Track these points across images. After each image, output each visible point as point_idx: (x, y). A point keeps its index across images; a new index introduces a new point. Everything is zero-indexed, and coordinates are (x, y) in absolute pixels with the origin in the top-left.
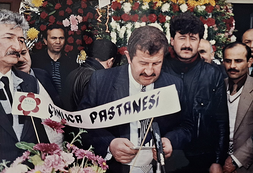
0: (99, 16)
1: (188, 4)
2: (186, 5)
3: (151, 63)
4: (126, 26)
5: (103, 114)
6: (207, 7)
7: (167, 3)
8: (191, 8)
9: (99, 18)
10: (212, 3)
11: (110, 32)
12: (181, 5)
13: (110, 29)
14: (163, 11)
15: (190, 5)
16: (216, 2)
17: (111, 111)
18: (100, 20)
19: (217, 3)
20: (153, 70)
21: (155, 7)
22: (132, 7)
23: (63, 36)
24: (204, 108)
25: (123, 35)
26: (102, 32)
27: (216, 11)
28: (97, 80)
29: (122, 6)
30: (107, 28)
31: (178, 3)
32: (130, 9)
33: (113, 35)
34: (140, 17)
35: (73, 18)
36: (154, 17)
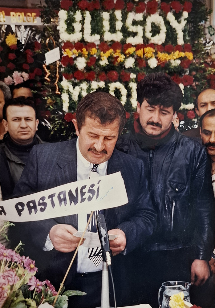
0: (46, 73)
1: (159, 58)
2: (156, 60)
3: (102, 136)
4: (81, 87)
5: (31, 205)
6: (182, 61)
7: (131, 58)
8: (162, 63)
9: (47, 76)
10: (189, 57)
11: (61, 94)
12: (149, 59)
13: (61, 90)
14: (127, 67)
15: (160, 59)
16: (193, 55)
17: (41, 201)
18: (48, 79)
19: (195, 56)
20: (104, 146)
21: (116, 62)
22: (87, 63)
23: (32, 97)
24: (179, 194)
25: (77, 98)
26: (51, 93)
27: (194, 67)
28: (38, 156)
29: (75, 62)
30: (57, 88)
31: (145, 57)
32: (85, 65)
33: (65, 97)
34: (97, 75)
35: (17, 75)
36: (115, 74)
